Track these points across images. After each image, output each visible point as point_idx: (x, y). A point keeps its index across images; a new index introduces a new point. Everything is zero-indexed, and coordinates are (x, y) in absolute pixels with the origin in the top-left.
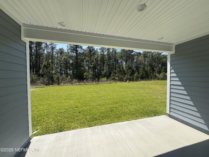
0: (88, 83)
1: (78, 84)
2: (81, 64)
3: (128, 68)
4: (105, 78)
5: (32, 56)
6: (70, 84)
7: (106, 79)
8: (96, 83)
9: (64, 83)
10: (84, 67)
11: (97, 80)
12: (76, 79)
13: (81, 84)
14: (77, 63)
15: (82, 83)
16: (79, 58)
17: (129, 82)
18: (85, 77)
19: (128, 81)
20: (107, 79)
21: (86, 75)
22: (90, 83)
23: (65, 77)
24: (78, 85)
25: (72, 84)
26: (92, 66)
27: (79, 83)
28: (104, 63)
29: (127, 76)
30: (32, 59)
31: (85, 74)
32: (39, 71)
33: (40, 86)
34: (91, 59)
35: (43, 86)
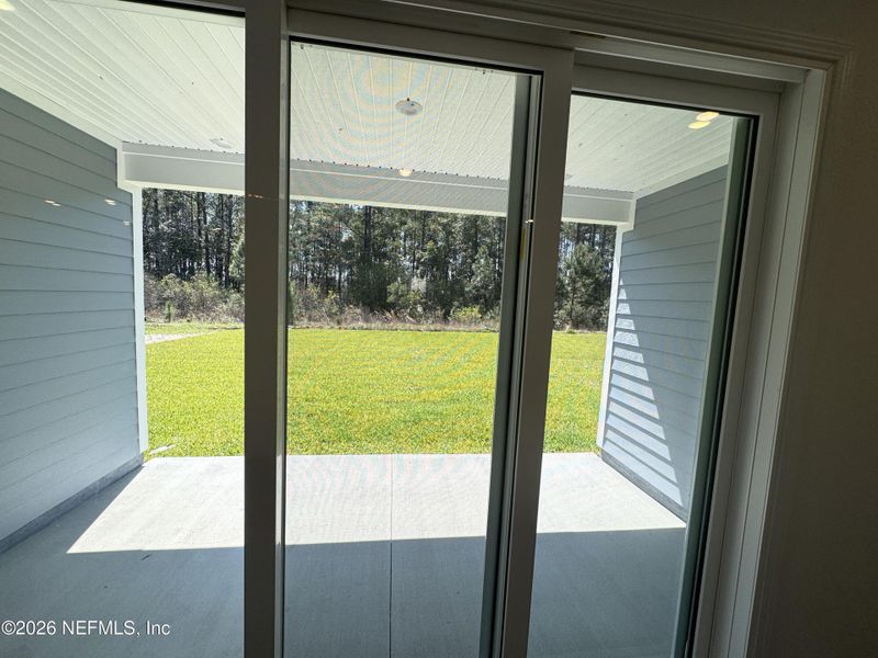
0: (400, 325)
1: (360, 323)
2: (385, 245)
3: (576, 273)
4: (476, 310)
5: (204, 209)
6: (332, 324)
7: (479, 312)
8: (432, 327)
9: (310, 319)
10: (395, 260)
11: (440, 313)
12: (356, 306)
13: (373, 325)
14: (367, 240)
15: (379, 324)
16: (376, 220)
17: (571, 332)
18: (391, 299)
19: (568, 327)
20: (483, 313)
21: (397, 293)
22: (408, 325)
23: (315, 296)
24: (362, 328)
25: (339, 323)
26: (426, 255)
27: (367, 321)
28: (476, 246)
29: (568, 307)
30: (205, 223)
31: (392, 288)
32: (227, 267)
33: (224, 326)
34: (424, 226)
35: (233, 325)
